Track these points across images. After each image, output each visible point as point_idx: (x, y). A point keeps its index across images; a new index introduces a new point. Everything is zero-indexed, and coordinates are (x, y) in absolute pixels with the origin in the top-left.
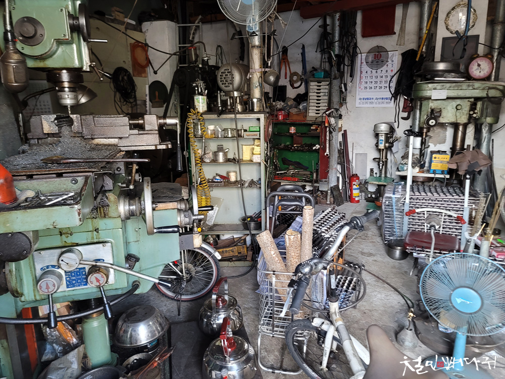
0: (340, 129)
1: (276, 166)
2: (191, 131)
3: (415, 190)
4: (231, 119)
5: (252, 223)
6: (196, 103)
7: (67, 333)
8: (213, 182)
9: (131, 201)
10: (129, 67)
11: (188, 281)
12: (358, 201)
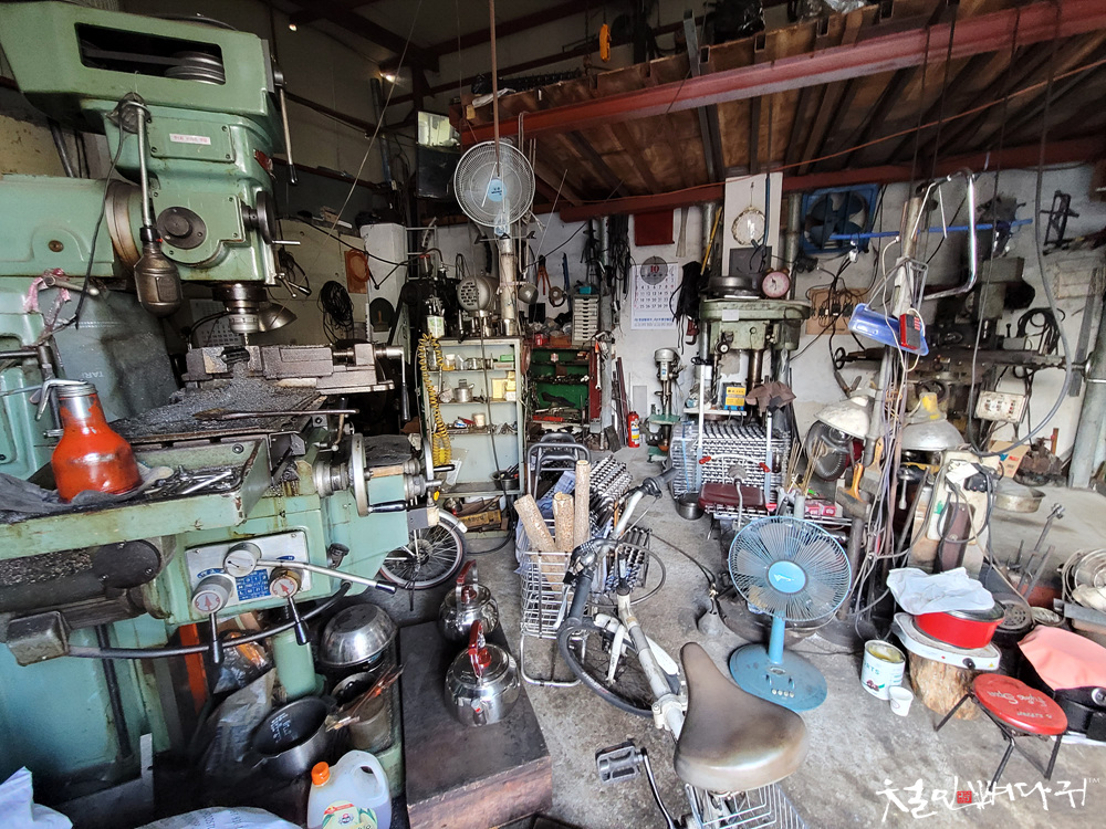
0: (613, 357)
1: (534, 403)
2: (423, 362)
3: (709, 431)
4: (477, 346)
5: (506, 480)
6: (430, 326)
7: (250, 652)
8: (454, 428)
9: (334, 469)
10: (343, 281)
11: (423, 563)
12: (638, 445)
